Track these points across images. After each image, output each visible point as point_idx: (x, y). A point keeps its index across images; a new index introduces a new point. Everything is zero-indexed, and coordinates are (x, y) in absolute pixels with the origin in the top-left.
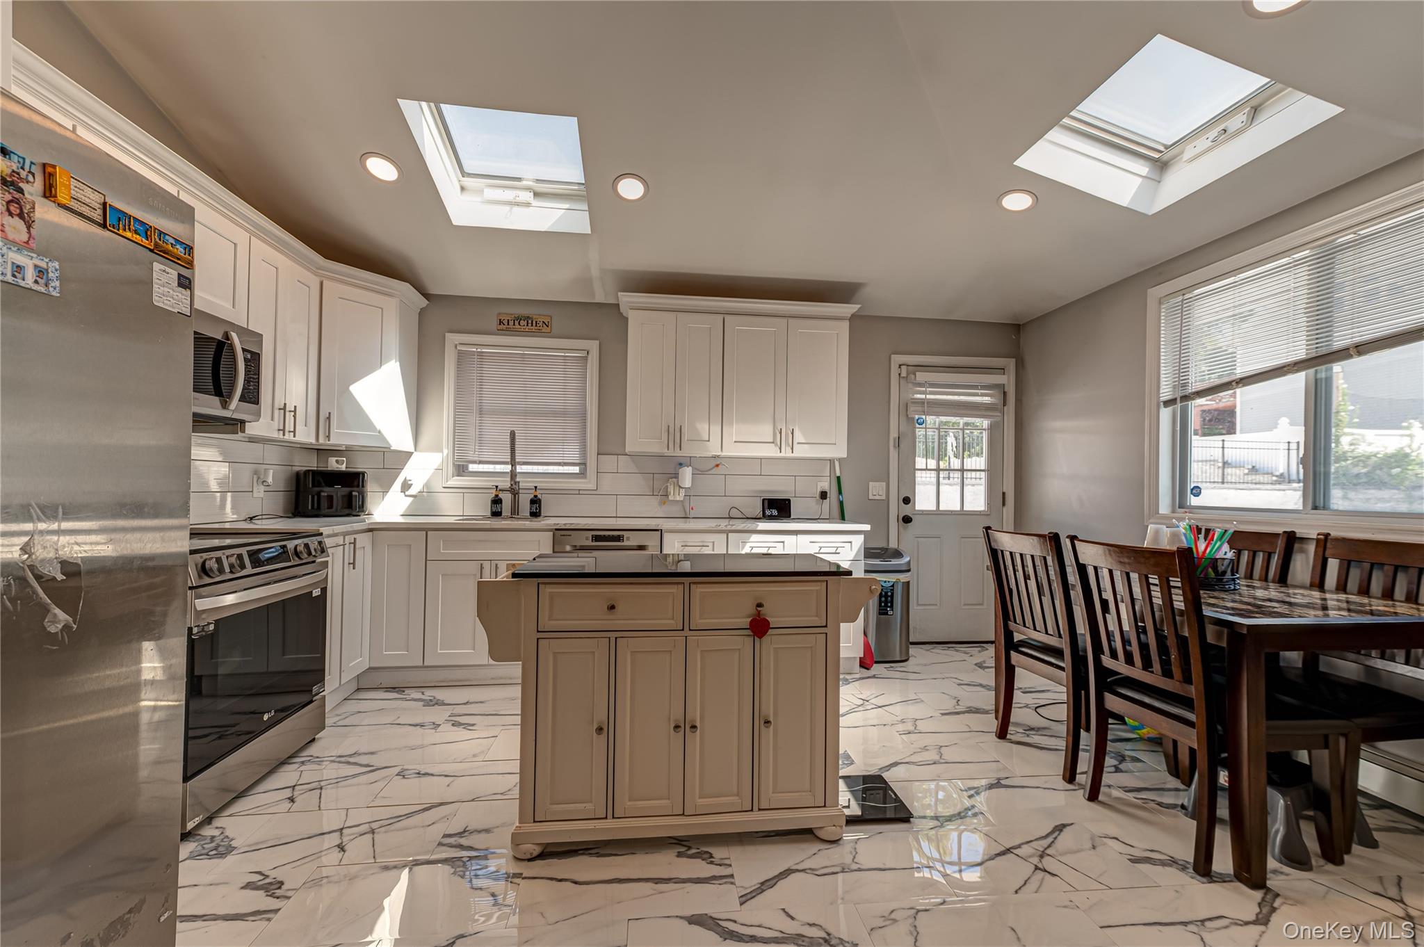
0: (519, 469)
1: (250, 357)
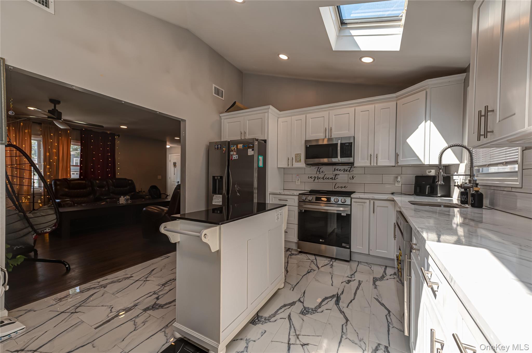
1: (348, 144)
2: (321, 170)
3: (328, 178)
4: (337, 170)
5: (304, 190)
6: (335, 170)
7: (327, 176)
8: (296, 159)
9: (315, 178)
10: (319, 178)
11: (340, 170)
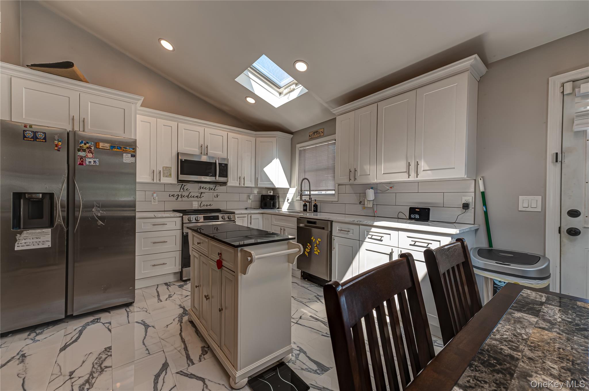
0: (312, 193)
1: (224, 165)
2: (185, 188)
3: (193, 197)
4: (203, 188)
5: (164, 210)
6: (200, 188)
7: (192, 194)
8: (164, 173)
9: (178, 196)
10: (183, 196)
11: (205, 188)
